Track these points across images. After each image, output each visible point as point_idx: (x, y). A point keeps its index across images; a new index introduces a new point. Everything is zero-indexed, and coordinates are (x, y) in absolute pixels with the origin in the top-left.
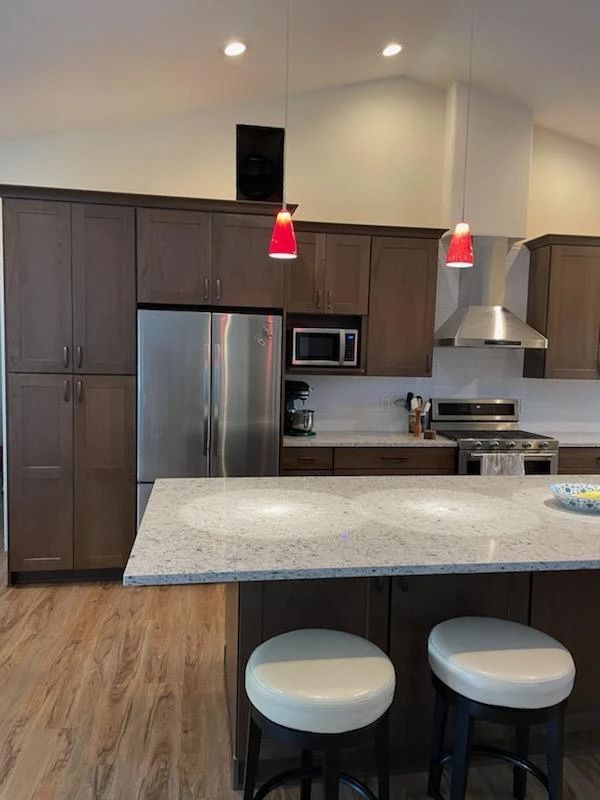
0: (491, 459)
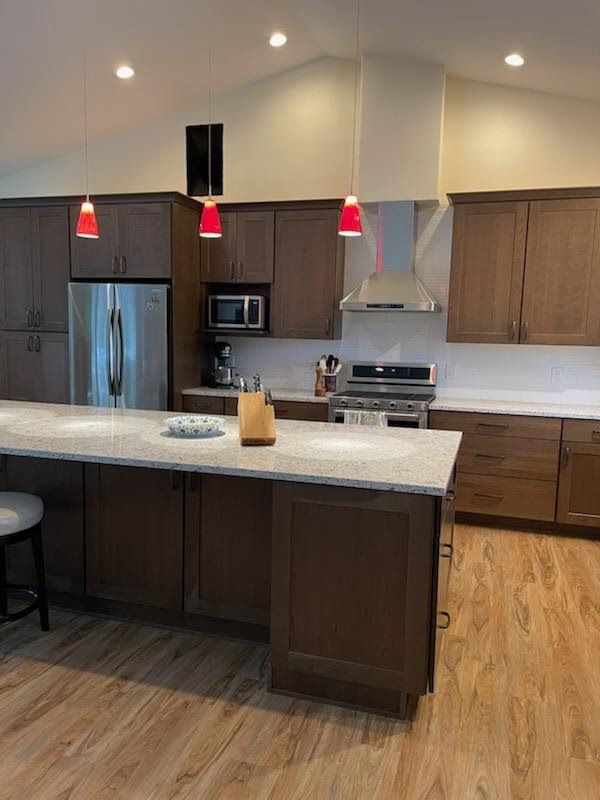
0: (352, 416)
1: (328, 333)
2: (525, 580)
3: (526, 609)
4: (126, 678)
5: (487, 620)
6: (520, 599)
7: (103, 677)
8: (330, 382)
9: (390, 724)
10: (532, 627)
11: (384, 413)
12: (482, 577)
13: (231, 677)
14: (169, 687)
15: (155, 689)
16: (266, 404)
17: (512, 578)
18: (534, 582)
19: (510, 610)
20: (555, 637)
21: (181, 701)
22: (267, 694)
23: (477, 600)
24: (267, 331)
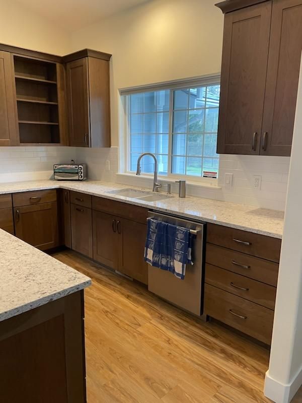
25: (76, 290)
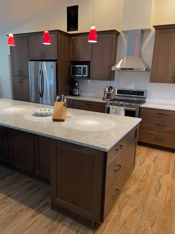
1: (108, 79)
2: (165, 173)
3: (160, 186)
4: (9, 196)
5: (143, 189)
6: (160, 181)
7: (3, 194)
8: (109, 95)
9: (87, 231)
10: (160, 195)
11: (123, 108)
12: (148, 170)
13: (42, 201)
14: (20, 202)
15: (16, 202)
16: (64, 106)
17: (160, 172)
18: (168, 174)
19: (154, 185)
20: (168, 200)
21: (21, 208)
22: (50, 210)
23: (143, 180)
24: (89, 77)
25: (99, 149)
